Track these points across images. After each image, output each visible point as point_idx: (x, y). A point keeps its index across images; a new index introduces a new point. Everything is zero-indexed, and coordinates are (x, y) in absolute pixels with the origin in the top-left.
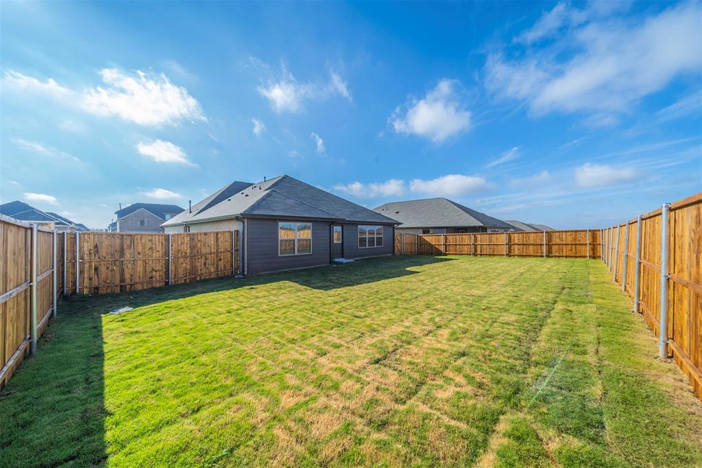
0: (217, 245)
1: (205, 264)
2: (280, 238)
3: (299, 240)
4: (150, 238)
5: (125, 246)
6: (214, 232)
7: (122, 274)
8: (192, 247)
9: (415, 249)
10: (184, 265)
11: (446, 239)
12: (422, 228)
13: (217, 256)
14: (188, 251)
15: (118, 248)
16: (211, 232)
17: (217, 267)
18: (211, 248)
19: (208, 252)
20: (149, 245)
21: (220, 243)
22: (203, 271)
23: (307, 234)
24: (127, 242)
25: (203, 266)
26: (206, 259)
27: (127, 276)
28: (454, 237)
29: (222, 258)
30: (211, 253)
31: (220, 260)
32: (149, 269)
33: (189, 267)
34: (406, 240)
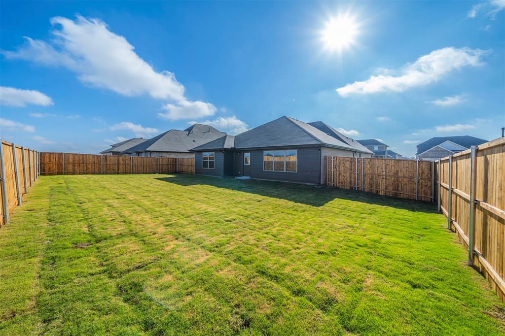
2: (203, 161)
34: (375, 169)
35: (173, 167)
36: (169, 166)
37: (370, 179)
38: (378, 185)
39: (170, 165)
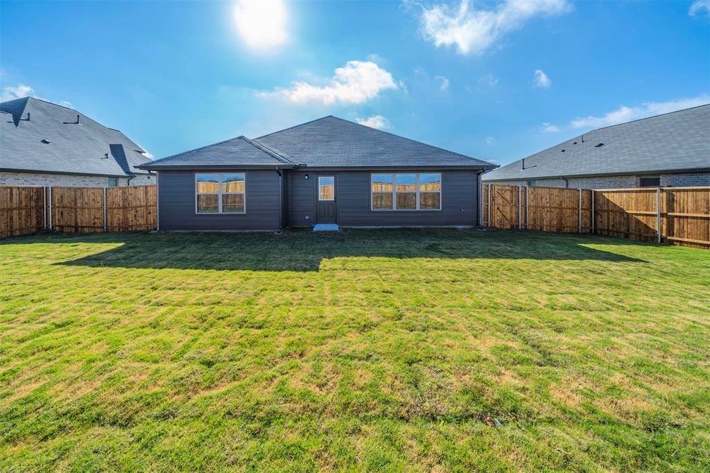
0: (147, 199)
1: (135, 216)
2: (196, 194)
3: (226, 197)
4: (93, 191)
5: (77, 198)
6: (143, 186)
7: (76, 219)
8: (125, 200)
9: (583, 221)
10: (117, 216)
11: (671, 202)
12: (637, 174)
13: (147, 209)
14: (121, 204)
15: (73, 198)
16: (140, 186)
17: (147, 220)
18: (140, 201)
19: (138, 205)
20: (92, 197)
21: (149, 196)
22: (134, 222)
23: (238, 186)
24: (79, 194)
25: (134, 218)
26: (137, 212)
27: (79, 221)
28: (701, 195)
29: (151, 211)
30: (140, 207)
31: (150, 213)
32: (92, 217)
33: (121, 218)
34: (540, 200)
35: (29, 215)
36: (15, 212)
37: (534, 213)
38: (542, 220)
39: (20, 209)
